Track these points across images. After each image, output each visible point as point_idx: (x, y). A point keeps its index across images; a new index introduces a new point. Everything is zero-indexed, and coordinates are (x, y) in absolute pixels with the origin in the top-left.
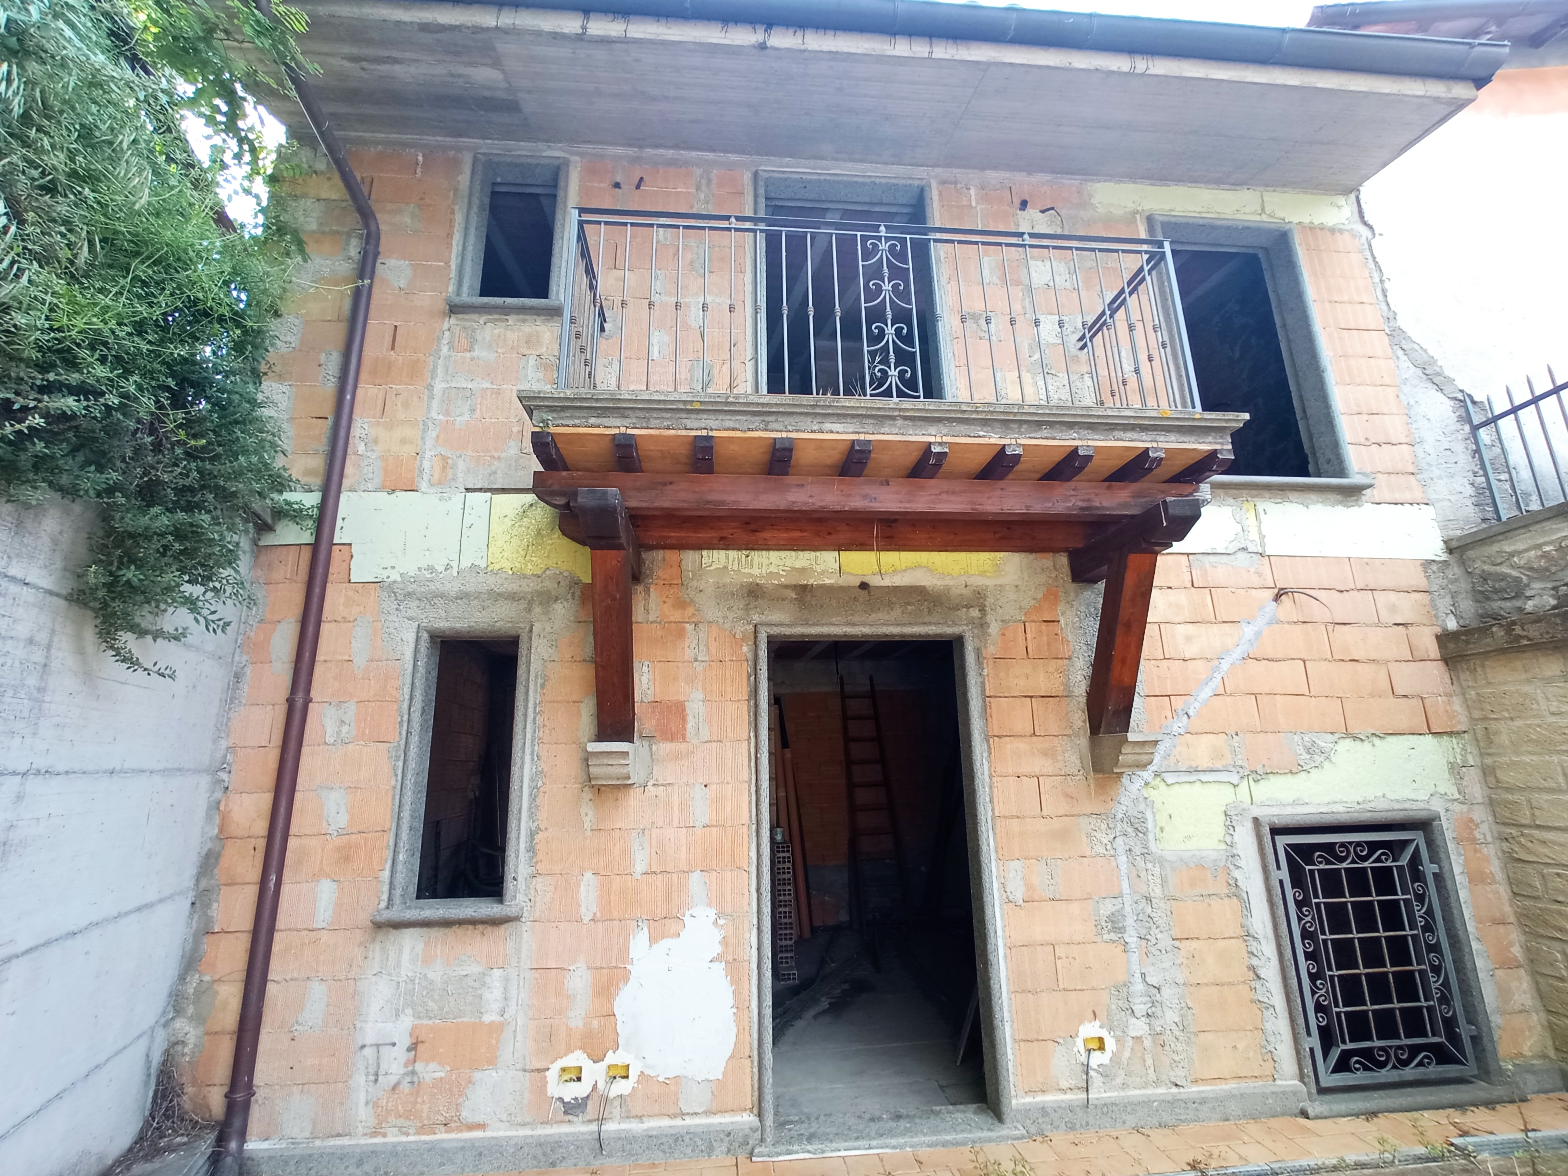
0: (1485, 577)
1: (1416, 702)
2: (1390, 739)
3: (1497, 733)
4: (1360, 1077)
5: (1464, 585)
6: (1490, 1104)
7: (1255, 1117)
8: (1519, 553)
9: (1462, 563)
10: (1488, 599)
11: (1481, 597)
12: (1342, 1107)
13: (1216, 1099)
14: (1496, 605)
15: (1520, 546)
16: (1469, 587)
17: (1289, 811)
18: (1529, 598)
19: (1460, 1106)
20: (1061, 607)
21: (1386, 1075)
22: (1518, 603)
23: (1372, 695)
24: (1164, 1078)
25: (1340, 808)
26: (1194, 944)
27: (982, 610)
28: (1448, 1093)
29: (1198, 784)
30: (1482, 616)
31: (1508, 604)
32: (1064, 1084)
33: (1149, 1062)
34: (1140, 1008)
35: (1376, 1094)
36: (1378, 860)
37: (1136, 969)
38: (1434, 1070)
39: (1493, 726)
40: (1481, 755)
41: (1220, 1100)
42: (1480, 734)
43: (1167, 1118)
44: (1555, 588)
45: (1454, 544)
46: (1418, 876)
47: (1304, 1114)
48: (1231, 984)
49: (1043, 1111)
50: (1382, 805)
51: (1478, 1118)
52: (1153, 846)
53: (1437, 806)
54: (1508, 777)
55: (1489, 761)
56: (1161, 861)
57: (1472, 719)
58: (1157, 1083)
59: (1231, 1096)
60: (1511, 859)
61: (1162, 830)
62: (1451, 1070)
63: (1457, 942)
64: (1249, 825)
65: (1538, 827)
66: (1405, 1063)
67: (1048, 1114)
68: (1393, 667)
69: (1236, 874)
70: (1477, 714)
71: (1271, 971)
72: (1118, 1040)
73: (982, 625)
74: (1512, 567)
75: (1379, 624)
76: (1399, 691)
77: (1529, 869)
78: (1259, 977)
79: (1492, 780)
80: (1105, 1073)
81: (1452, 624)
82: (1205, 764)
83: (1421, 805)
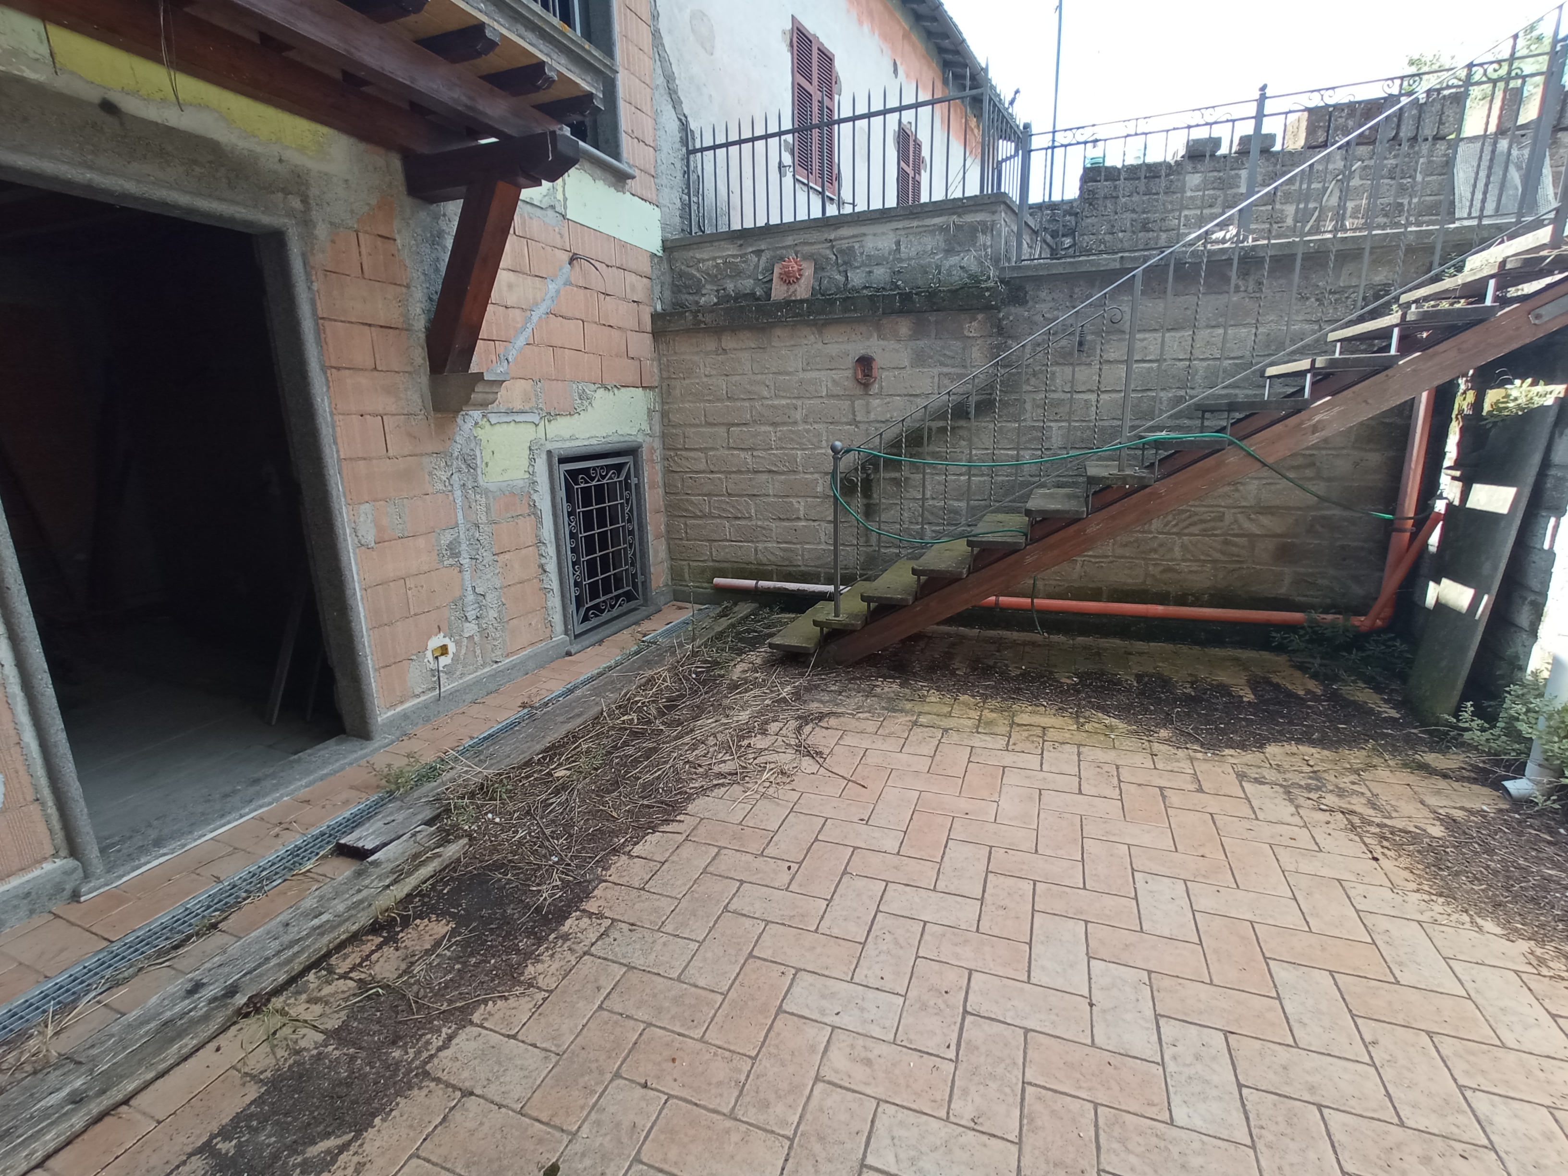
0: (681, 274)
1: (637, 363)
2: (623, 390)
3: (675, 388)
4: (594, 622)
5: (668, 279)
6: (648, 617)
7: (542, 667)
8: (704, 261)
9: (670, 261)
10: (680, 291)
11: (676, 289)
12: (587, 643)
13: (521, 662)
14: (685, 297)
15: (705, 256)
16: (670, 281)
17: (568, 445)
18: (704, 295)
19: (637, 623)
20: (397, 223)
21: (605, 616)
22: (697, 298)
23: (617, 356)
24: (488, 660)
25: (594, 442)
26: (507, 556)
27: (305, 201)
28: (631, 618)
29: (513, 424)
30: (673, 304)
31: (690, 298)
32: (418, 691)
33: (478, 652)
34: (471, 615)
35: (600, 630)
36: (610, 478)
37: (468, 584)
38: (627, 606)
39: (673, 383)
40: (663, 403)
41: (523, 662)
42: (665, 387)
43: (492, 687)
44: (717, 291)
45: (668, 244)
46: (628, 487)
47: (569, 654)
48: (529, 580)
49: (405, 716)
50: (615, 438)
51: (646, 626)
52: (481, 481)
53: (640, 439)
54: (675, 418)
55: (666, 407)
56: (486, 492)
57: (662, 378)
58: (483, 666)
59: (530, 657)
60: (668, 471)
61: (487, 464)
62: (633, 604)
63: (642, 527)
64: (544, 456)
65: (686, 449)
66: (613, 607)
67: (408, 718)
68: (629, 333)
69: (535, 497)
70: (665, 375)
71: (552, 567)
72: (458, 643)
73: (307, 223)
74: (698, 270)
75: (625, 299)
76: (631, 354)
77: (676, 476)
78: (545, 571)
79: (666, 420)
80: (450, 671)
81: (659, 308)
82: (518, 406)
83: (633, 438)
